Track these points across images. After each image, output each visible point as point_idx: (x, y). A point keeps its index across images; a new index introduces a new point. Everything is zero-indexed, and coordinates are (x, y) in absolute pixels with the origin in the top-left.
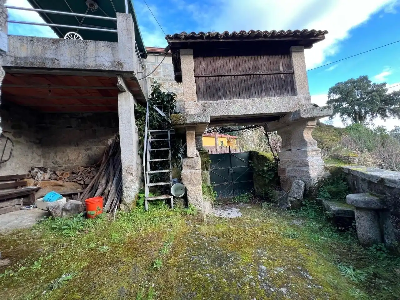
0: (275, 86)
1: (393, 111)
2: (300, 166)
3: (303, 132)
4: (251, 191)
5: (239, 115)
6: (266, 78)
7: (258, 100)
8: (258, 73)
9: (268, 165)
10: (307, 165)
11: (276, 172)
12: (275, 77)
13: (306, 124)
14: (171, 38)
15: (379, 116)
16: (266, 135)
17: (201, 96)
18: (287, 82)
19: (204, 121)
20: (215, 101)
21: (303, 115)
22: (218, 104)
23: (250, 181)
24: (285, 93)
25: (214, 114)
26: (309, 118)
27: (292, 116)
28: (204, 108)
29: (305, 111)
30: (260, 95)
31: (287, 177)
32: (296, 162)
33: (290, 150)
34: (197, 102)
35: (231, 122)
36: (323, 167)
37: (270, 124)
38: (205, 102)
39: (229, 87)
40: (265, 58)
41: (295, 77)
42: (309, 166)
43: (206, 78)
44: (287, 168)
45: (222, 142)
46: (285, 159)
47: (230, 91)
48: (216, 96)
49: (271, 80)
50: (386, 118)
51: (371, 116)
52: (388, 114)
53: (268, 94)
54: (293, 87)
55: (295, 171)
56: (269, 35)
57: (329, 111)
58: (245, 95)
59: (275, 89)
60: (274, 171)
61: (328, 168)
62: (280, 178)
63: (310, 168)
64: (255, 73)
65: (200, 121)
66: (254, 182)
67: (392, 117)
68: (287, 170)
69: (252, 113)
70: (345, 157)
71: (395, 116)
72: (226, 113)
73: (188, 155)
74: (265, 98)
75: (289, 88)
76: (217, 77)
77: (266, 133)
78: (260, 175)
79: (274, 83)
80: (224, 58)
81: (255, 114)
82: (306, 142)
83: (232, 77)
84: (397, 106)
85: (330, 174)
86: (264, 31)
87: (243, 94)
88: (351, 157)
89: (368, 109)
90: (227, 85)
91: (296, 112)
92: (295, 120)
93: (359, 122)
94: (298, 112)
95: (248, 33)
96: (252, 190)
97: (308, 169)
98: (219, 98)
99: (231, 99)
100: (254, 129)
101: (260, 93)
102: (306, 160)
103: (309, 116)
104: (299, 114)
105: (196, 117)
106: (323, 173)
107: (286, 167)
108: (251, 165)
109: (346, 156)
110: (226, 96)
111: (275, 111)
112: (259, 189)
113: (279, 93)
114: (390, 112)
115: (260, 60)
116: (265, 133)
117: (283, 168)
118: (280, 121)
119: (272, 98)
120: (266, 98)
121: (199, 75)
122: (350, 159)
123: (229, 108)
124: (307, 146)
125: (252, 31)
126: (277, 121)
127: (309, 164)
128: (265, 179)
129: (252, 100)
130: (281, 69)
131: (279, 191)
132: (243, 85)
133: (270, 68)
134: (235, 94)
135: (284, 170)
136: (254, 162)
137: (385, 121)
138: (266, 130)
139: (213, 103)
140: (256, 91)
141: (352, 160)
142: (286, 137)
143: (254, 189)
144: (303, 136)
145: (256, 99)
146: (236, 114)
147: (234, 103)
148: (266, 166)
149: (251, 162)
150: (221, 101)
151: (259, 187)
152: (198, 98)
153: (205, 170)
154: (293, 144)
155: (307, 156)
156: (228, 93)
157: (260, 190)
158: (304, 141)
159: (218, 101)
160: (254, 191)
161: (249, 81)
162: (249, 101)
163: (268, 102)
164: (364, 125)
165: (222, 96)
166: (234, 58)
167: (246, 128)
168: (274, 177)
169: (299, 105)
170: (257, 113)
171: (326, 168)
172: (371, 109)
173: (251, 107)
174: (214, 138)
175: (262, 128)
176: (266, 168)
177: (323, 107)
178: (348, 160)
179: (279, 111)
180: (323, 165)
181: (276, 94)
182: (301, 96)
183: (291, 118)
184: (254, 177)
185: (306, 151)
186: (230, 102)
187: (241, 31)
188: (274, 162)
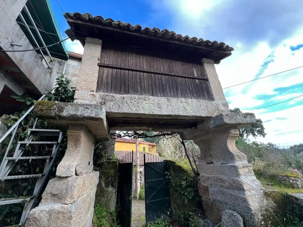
0: (191, 89)
1: (258, 132)
2: (230, 188)
3: (226, 142)
4: (168, 213)
5: (150, 115)
6: (181, 80)
7: (174, 100)
8: (173, 74)
9: (186, 179)
10: (241, 189)
11: (196, 188)
12: (190, 81)
13: (229, 133)
14: (71, 18)
15: (251, 134)
16: (183, 143)
17: (103, 87)
18: (202, 88)
19: (93, 115)
20: (121, 95)
21: (227, 120)
22: (124, 98)
23: (167, 198)
24: (202, 97)
25: (115, 110)
26: (233, 124)
27: (212, 122)
28: (103, 101)
29: (228, 116)
30: (176, 95)
31: (212, 200)
32: (223, 181)
33: (212, 163)
34: (94, 93)
35: (143, 126)
36: (262, 191)
37: (186, 132)
38: (106, 94)
39: (141, 83)
40: (180, 63)
41: (209, 83)
42: (244, 190)
43: (113, 69)
44: (211, 187)
45: (144, 148)
46: (207, 175)
47: (141, 87)
48: (123, 89)
49: (186, 83)
50: (255, 136)
51: (246, 134)
52: (256, 133)
53: (184, 95)
54: (209, 93)
55: (223, 194)
56: (183, 39)
57: (252, 118)
58: (159, 93)
59: (191, 92)
60: (194, 187)
61: (270, 194)
62: (202, 199)
63: (247, 193)
64: (170, 74)
65: (86, 115)
66: (171, 199)
67: (259, 135)
68: (211, 189)
69: (167, 114)
70: (284, 178)
71: (261, 135)
72: (134, 110)
73: (58, 174)
74: (181, 99)
75: (205, 93)
76: (127, 71)
77: (183, 141)
78: (177, 191)
79: (190, 85)
80: (138, 56)
81: (170, 116)
82: (233, 155)
83: (145, 74)
84: (260, 129)
85: (275, 205)
86: (178, 34)
87: (157, 92)
88: (293, 179)
89: (244, 129)
90: (138, 81)
91: (217, 117)
92: (217, 127)
93: (240, 138)
94: (220, 117)
95: (162, 31)
96: (169, 211)
97: (244, 195)
98: (127, 92)
99: (142, 94)
100: (170, 136)
101: (175, 94)
102: (237, 180)
103: (233, 122)
104: (222, 119)
105: (81, 109)
106: (265, 202)
107: (209, 186)
108: (167, 177)
109: (285, 176)
110: (135, 92)
111: (194, 114)
112: (177, 209)
113: (196, 97)
114: (257, 132)
115: (174, 64)
116: (181, 140)
117: (204, 186)
118: (198, 128)
119: (189, 100)
120: (183, 99)
121: (104, 64)
122: (291, 181)
123: (138, 105)
124: (234, 159)
125: (167, 31)
126: (194, 128)
127: (245, 188)
128: (183, 198)
129: (167, 99)
130: (196, 75)
131: (203, 219)
132: (157, 83)
133: (184, 72)
134: (148, 91)
135: (206, 189)
136: (170, 174)
137: (255, 138)
138: (183, 137)
139: (118, 96)
140: (171, 91)
141: (294, 182)
142: (205, 147)
143: (172, 210)
144: (227, 147)
145: (171, 98)
146: (147, 113)
147: (145, 100)
148: (184, 180)
149: (167, 174)
150: (128, 95)
151: (176, 207)
152: (99, 88)
153: (110, 186)
154: (215, 156)
155: (238, 175)
156: (139, 88)
157: (179, 213)
158: (230, 153)
159: (125, 96)
160: (171, 213)
161: (163, 80)
162: (163, 100)
163: (185, 104)
164: (244, 140)
165: (131, 91)
166: (148, 57)
167: (162, 135)
168: (194, 196)
169: (218, 110)
170: (174, 114)
171: (266, 194)
172: (245, 130)
173: (165, 107)
174: (135, 145)
175: (179, 136)
176: (184, 183)
177: (245, 113)
178: (290, 181)
179: (198, 115)
180: (262, 189)
181: (192, 97)
182: (217, 101)
183: (211, 124)
184: (171, 193)
185: (236, 168)
186: (140, 99)
187: (155, 28)
188: (193, 174)
